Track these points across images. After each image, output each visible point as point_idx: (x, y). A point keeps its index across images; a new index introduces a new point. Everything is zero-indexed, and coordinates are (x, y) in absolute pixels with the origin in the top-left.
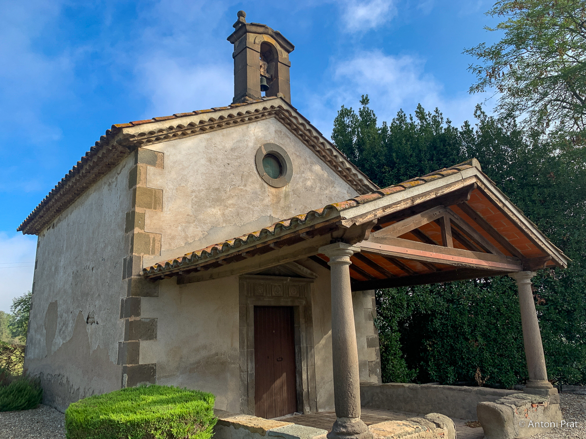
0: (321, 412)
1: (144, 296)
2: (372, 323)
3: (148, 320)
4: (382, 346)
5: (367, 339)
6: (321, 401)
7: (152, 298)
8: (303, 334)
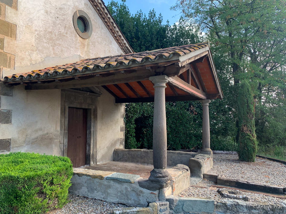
0: (98, 164)
1: (3, 95)
2: (123, 119)
3: (6, 111)
4: (126, 131)
5: (121, 127)
6: (98, 159)
7: (9, 97)
8: (92, 124)
